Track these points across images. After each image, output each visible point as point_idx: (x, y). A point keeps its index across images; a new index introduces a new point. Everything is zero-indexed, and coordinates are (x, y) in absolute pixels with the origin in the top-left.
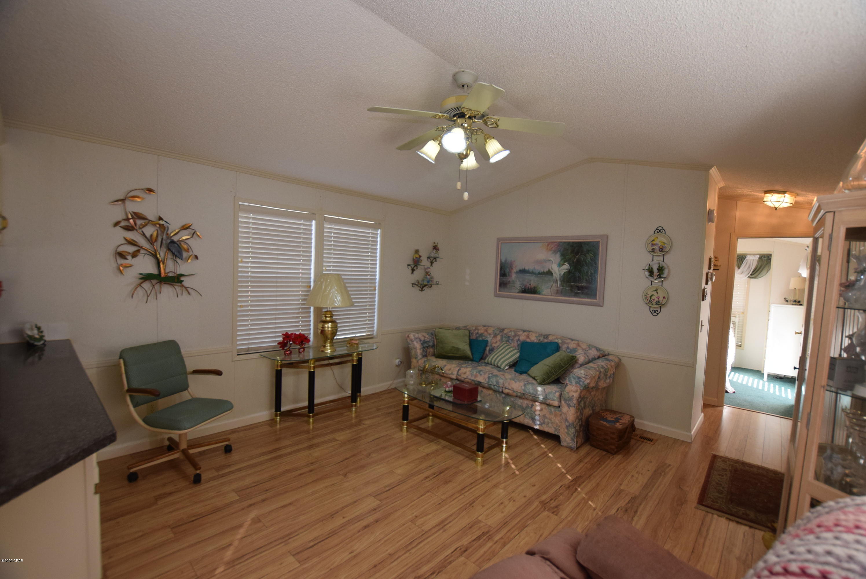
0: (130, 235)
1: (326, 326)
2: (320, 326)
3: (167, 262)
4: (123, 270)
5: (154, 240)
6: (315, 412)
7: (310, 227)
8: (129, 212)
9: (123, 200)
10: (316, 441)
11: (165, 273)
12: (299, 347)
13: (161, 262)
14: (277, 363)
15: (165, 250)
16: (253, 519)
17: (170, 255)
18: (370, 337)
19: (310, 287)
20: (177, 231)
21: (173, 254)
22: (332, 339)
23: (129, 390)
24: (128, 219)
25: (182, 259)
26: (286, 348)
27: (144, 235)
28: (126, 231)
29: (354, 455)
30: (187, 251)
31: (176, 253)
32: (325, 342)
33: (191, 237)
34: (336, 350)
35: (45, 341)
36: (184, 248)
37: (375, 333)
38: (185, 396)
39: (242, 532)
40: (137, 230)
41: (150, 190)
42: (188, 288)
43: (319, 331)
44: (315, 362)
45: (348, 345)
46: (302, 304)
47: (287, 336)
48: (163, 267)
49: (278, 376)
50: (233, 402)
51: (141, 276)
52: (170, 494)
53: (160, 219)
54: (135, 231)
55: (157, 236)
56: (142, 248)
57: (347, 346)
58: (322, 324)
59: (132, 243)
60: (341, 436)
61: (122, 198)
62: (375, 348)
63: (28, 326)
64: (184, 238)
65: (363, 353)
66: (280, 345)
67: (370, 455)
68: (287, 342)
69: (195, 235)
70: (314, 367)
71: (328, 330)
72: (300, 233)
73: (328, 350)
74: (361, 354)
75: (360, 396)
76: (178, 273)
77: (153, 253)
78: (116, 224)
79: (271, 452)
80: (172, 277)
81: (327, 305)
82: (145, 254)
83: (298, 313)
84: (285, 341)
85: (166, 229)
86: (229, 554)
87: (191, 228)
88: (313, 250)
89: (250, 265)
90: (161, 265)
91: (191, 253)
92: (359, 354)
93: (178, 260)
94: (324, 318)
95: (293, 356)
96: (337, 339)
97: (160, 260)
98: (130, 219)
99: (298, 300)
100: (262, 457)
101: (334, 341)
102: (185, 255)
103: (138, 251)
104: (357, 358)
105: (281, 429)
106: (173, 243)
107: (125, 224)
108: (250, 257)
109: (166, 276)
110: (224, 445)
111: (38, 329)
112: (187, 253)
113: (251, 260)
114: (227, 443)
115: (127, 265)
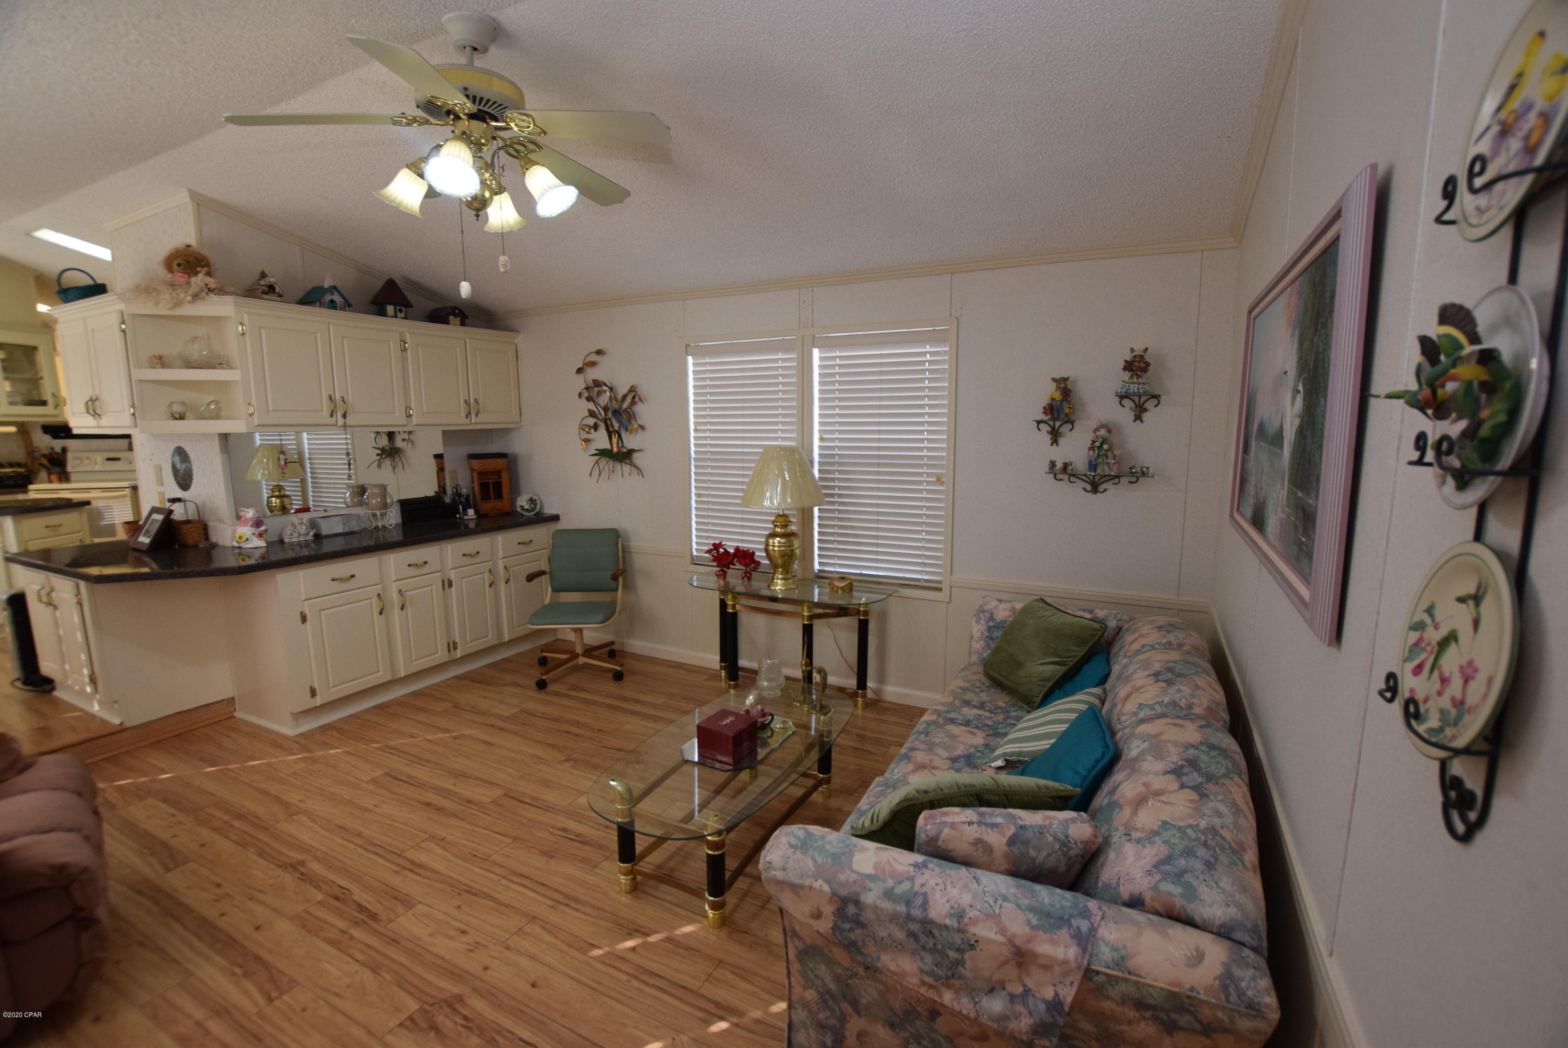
0: (592, 406)
4: (586, 445)
5: (607, 410)
8: (590, 380)
9: (584, 368)
11: (617, 448)
12: (746, 569)
13: (614, 435)
20: (624, 395)
24: (588, 388)
25: (633, 432)
27: (599, 404)
28: (587, 401)
30: (636, 420)
31: (621, 424)
36: (627, 416)
37: (944, 579)
41: (601, 352)
42: (637, 467)
48: (616, 441)
51: (598, 452)
53: (612, 382)
54: (594, 401)
56: (599, 419)
59: (592, 414)
61: (583, 365)
63: (525, 498)
72: (776, 376)
76: (628, 447)
77: (605, 425)
78: (581, 395)
80: (623, 453)
82: (602, 426)
85: (616, 393)
87: (634, 390)
89: (708, 434)
90: (614, 439)
91: (638, 423)
93: (630, 433)
103: (596, 423)
106: (616, 413)
107: (586, 394)
108: (708, 422)
109: (618, 453)
110: (614, 669)
111: (532, 501)
112: (630, 423)
113: (709, 427)
114: (619, 668)
115: (587, 441)
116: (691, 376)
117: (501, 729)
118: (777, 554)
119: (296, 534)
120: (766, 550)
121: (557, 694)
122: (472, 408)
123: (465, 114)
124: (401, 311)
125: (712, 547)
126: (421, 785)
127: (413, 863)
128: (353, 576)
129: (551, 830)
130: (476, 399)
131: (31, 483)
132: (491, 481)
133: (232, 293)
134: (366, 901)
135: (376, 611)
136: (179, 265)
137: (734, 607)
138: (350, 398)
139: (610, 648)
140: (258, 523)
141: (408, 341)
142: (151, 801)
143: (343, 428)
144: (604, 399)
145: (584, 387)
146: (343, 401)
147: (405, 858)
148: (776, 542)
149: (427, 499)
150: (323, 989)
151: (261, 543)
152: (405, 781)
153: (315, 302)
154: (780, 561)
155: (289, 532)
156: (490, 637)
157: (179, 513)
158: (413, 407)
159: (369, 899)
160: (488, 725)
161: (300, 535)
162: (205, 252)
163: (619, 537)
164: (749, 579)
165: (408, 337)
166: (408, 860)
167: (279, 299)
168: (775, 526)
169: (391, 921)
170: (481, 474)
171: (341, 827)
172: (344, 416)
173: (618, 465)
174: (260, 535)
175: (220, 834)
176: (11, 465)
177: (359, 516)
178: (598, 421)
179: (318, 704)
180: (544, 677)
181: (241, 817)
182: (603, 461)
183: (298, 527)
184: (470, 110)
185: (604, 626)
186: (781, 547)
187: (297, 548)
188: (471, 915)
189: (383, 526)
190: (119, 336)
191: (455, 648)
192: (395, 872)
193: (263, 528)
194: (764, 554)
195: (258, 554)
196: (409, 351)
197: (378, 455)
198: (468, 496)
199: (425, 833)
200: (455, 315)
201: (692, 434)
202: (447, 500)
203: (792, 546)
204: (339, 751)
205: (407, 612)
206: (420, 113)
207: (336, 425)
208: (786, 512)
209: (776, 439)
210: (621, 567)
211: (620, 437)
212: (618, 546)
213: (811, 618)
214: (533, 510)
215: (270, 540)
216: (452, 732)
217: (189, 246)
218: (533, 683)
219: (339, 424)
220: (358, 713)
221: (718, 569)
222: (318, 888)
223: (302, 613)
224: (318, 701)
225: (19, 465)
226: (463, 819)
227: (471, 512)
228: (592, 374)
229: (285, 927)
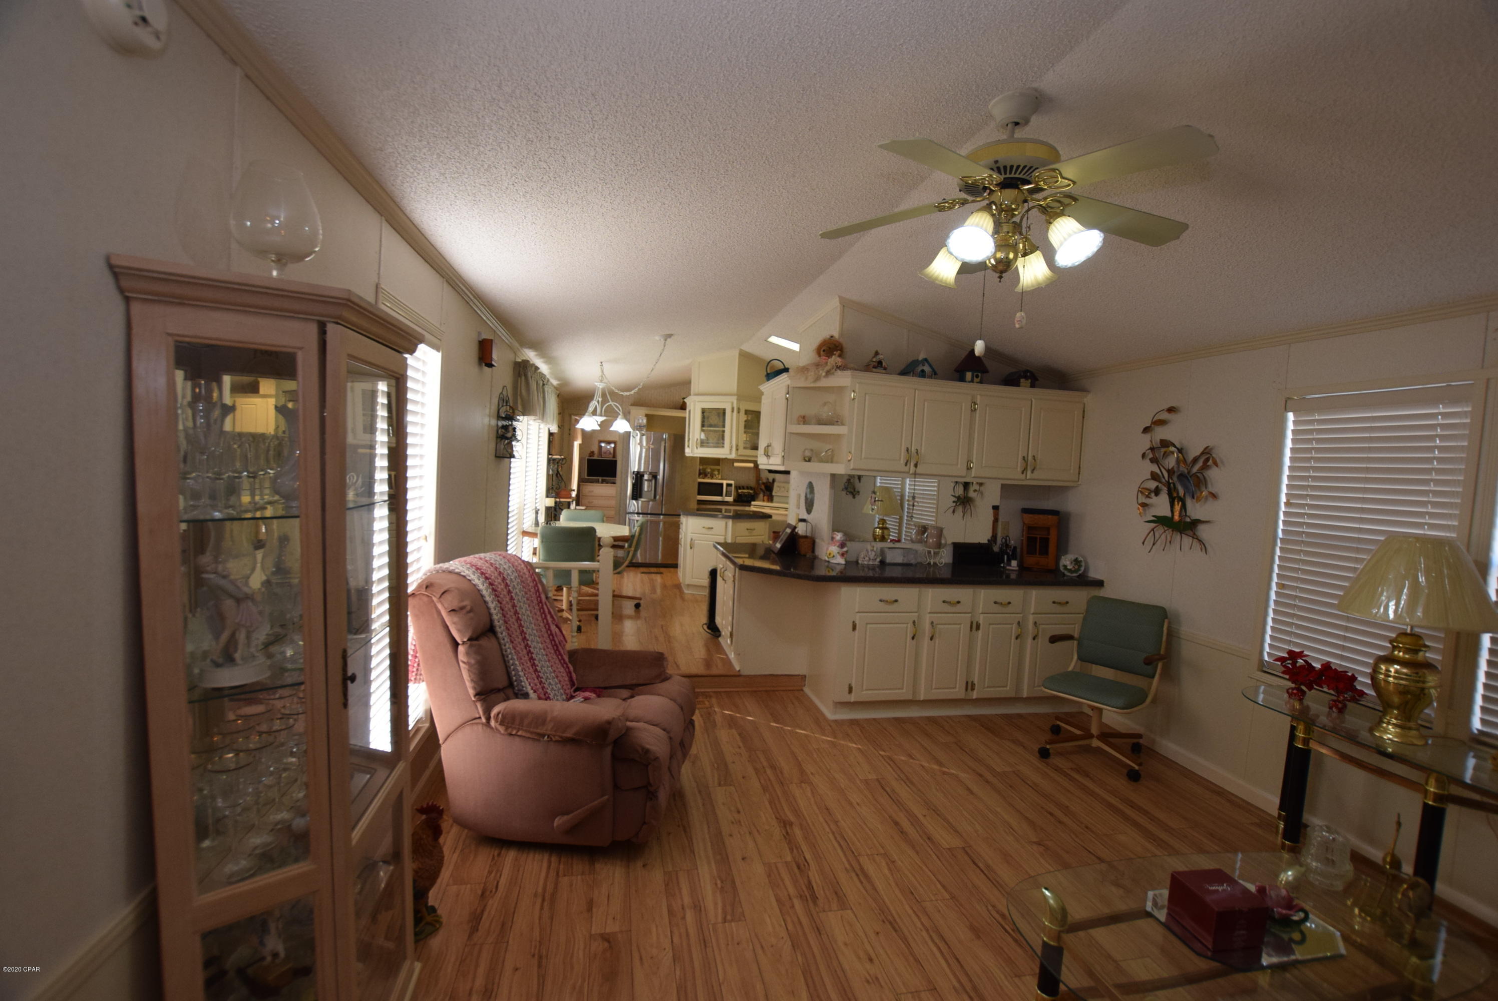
0: (1156, 468)
4: (1144, 510)
5: (1172, 473)
7: (1462, 418)
8: (1157, 440)
9: (1152, 427)
11: (1179, 517)
13: (1177, 502)
20: (1196, 458)
24: (1153, 449)
27: (1164, 467)
28: (1151, 462)
30: (1198, 486)
36: (1194, 482)
40: (1159, 462)
41: (1172, 409)
42: (1200, 539)
48: (1178, 508)
51: (1156, 519)
55: (1175, 467)
56: (1162, 483)
59: (1155, 478)
61: (1151, 424)
72: (1431, 438)
76: (1196, 517)
77: (1168, 490)
78: (1144, 455)
80: (1186, 522)
87: (1210, 452)
89: (1306, 510)
90: (1176, 506)
91: (1202, 489)
97: (1177, 498)
103: (1158, 487)
106: (1182, 477)
107: (1151, 456)
108: (1307, 495)
109: (1180, 521)
110: (1130, 766)
111: (1077, 562)
112: (1199, 489)
113: (1309, 502)
114: (1137, 768)
115: (1144, 505)
116: (1289, 435)
117: (987, 782)
118: (1391, 688)
119: (867, 558)
120: (1373, 678)
121: (1057, 769)
122: (1028, 465)
123: (997, 185)
124: (977, 376)
125: (1286, 655)
126: (898, 803)
127: (862, 869)
128: (896, 601)
129: (990, 908)
130: (1034, 456)
131: (754, 501)
132: (1038, 536)
133: (851, 369)
134: (816, 882)
135: (909, 636)
136: (824, 351)
137: (1306, 741)
138: (923, 451)
139: (1135, 741)
140: (842, 545)
141: (978, 402)
142: (734, 731)
143: (913, 476)
144: (1171, 462)
145: (1148, 447)
146: (917, 453)
147: (858, 861)
148: (1392, 670)
149: (979, 546)
150: (756, 935)
151: (842, 561)
152: (888, 793)
153: (910, 373)
154: (1396, 700)
155: (862, 556)
156: (1008, 688)
157: (801, 529)
158: (974, 461)
159: (819, 882)
160: (977, 773)
161: (870, 559)
162: (841, 340)
163: (1167, 617)
164: (1341, 711)
165: (978, 399)
166: (860, 865)
167: (884, 371)
168: (1394, 648)
169: (824, 911)
170: (1030, 528)
171: (827, 809)
172: (916, 465)
173: (1177, 536)
174: (843, 555)
175: (756, 773)
176: (748, 488)
177: (916, 551)
178: (1160, 485)
179: (852, 700)
180: (1048, 747)
181: (773, 767)
182: (1160, 530)
183: (870, 553)
184: (997, 181)
185: (1126, 713)
186: (1402, 679)
187: (866, 570)
188: (883, 948)
189: (935, 564)
190: (785, 401)
191: (973, 689)
192: (846, 869)
193: (845, 549)
194: (1370, 682)
195: (839, 568)
196: (978, 411)
197: (954, 502)
198: (1015, 548)
199: (883, 848)
200: (1026, 378)
201: (1283, 508)
202: (996, 549)
203: (1424, 682)
204: (854, 745)
205: (935, 643)
206: (963, 195)
207: (908, 473)
208: (1417, 630)
209: (1420, 525)
210: (1162, 652)
211: (1184, 507)
212: (1162, 627)
213: (1438, 798)
214: (1076, 571)
215: (848, 559)
216: (945, 767)
217: (832, 337)
218: (1036, 748)
219: (911, 472)
220: (879, 719)
221: (1293, 685)
222: (791, 850)
223: (854, 622)
224: (853, 698)
225: (751, 488)
226: (917, 853)
227: (1014, 563)
228: (1161, 433)
229: (759, 869)
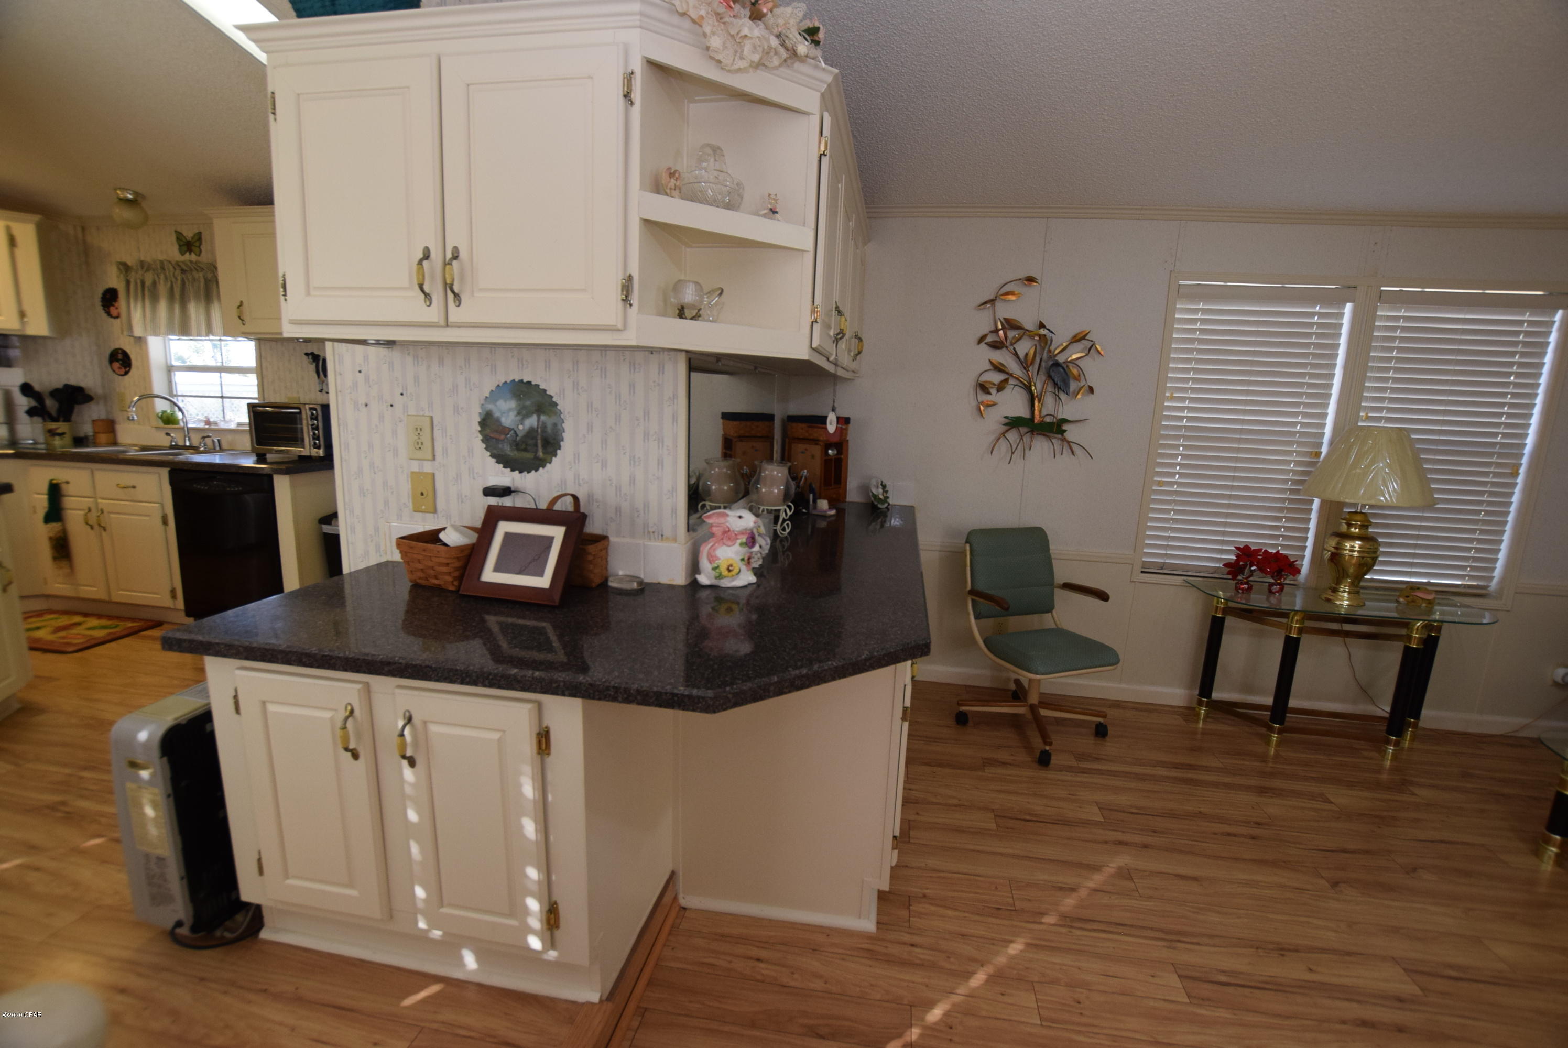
0: (1000, 356)
1: (1348, 545)
2: (1332, 543)
3: (1045, 399)
4: (984, 410)
5: (1029, 363)
6: (1286, 724)
7: (1337, 319)
8: (999, 319)
9: (992, 301)
10: (1278, 783)
11: (1040, 416)
12: (1272, 581)
13: (1037, 399)
14: (1218, 603)
15: (1044, 378)
16: (1120, 868)
17: (1050, 388)
18: (1478, 593)
19: (1318, 454)
20: (1065, 344)
21: (1055, 384)
22: (1359, 577)
23: (972, 592)
24: (996, 331)
25: (1067, 394)
26: (1240, 578)
27: (1016, 354)
28: (991, 349)
29: (1367, 852)
30: (1077, 379)
31: (1059, 383)
32: (1338, 581)
33: (1087, 355)
34: (1364, 605)
35: (889, 504)
36: (1073, 374)
37: (1494, 584)
38: (1047, 621)
39: (1096, 879)
40: (1007, 347)
41: (1031, 280)
42: (1071, 444)
43: (1327, 555)
44: (1303, 619)
45: (1401, 600)
46: (1293, 491)
47: (1246, 554)
48: (1039, 406)
49: (1216, 630)
50: (1119, 652)
51: (1007, 421)
52: (1004, 764)
53: (1042, 326)
54: (1004, 349)
55: (1035, 356)
56: (1011, 375)
57: (1398, 602)
58: (1337, 539)
59: (998, 368)
60: (1343, 798)
61: (992, 297)
62: (1485, 621)
63: (874, 482)
64: (1074, 357)
65: (1445, 627)
66: (1228, 569)
67: (1415, 870)
68: (1245, 566)
69: (1092, 351)
70: (1300, 631)
71: (1352, 557)
72: (1309, 335)
73: (1344, 601)
74: (1439, 629)
75: (1415, 726)
76: (1060, 416)
77: (1026, 383)
78: (981, 340)
79: (1177, 766)
80: (1049, 423)
81: (1358, 497)
82: (1015, 385)
83: (1281, 509)
84: (1241, 563)
85: (1049, 342)
86: (1069, 902)
87: (1087, 338)
88: (1338, 372)
89: (1187, 404)
90: (1036, 404)
91: (1082, 383)
92: (1428, 627)
93: (1063, 396)
94: (1344, 528)
95: (1253, 596)
96: (1372, 580)
97: (1035, 394)
98: (1000, 330)
99: (1285, 481)
100: (1157, 768)
101: (1362, 584)
102: (1073, 386)
103: (1006, 381)
104: (1425, 636)
105: (1204, 733)
106: (1058, 367)
107: (992, 339)
108: (1189, 388)
109: (1042, 423)
110: (1095, 722)
111: (883, 487)
112: (1075, 383)
113: (1190, 394)
114: (1101, 720)
115: (989, 404)
145: (989, 328)
173: (1040, 441)
178: (1008, 378)
182: (1016, 434)
228: (1005, 311)
